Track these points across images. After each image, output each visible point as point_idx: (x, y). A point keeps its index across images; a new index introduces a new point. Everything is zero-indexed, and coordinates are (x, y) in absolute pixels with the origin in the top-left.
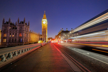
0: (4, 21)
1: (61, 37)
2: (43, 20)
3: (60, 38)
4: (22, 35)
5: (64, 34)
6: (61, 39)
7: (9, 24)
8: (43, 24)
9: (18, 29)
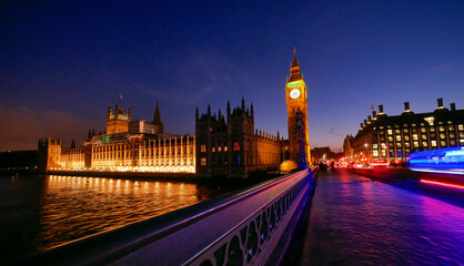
0: (197, 115)
1: (376, 146)
2: (290, 85)
3: (371, 149)
4: (241, 146)
5: (390, 132)
6: (376, 153)
7: (209, 121)
8: (290, 98)
9: (230, 132)
